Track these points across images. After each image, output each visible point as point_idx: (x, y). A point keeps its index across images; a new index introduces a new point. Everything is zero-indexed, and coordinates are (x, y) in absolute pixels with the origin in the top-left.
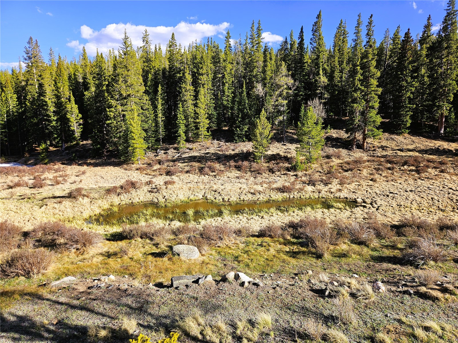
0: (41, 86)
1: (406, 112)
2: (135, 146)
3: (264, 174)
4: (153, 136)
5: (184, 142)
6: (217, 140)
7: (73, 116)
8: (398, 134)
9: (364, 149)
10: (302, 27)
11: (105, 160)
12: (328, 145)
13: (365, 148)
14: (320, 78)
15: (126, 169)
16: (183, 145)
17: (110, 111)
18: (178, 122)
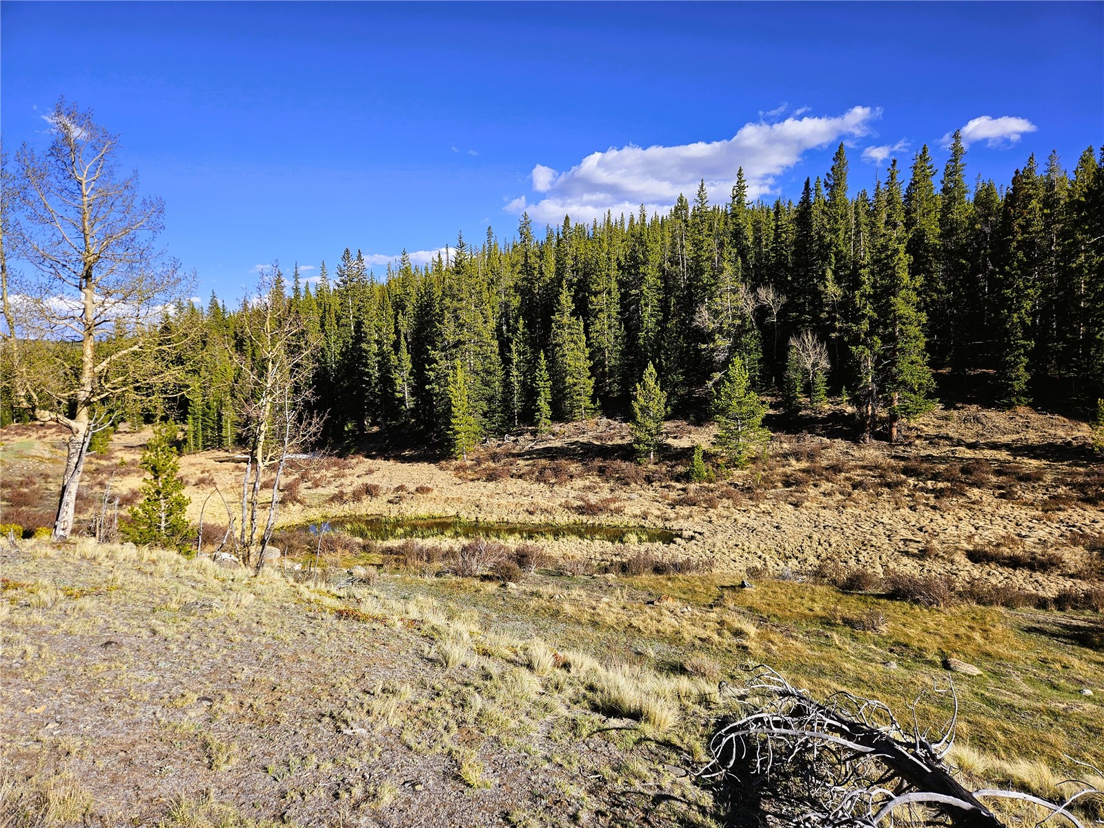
0: (359, 325)
1: (1018, 356)
2: (457, 428)
3: (633, 485)
4: (499, 410)
5: (549, 422)
6: (607, 418)
7: (402, 374)
8: (1001, 408)
9: (891, 441)
10: (808, 179)
11: (425, 451)
12: (818, 431)
13: (895, 438)
14: (826, 287)
15: (441, 469)
16: (545, 425)
17: (431, 369)
18: (536, 384)
